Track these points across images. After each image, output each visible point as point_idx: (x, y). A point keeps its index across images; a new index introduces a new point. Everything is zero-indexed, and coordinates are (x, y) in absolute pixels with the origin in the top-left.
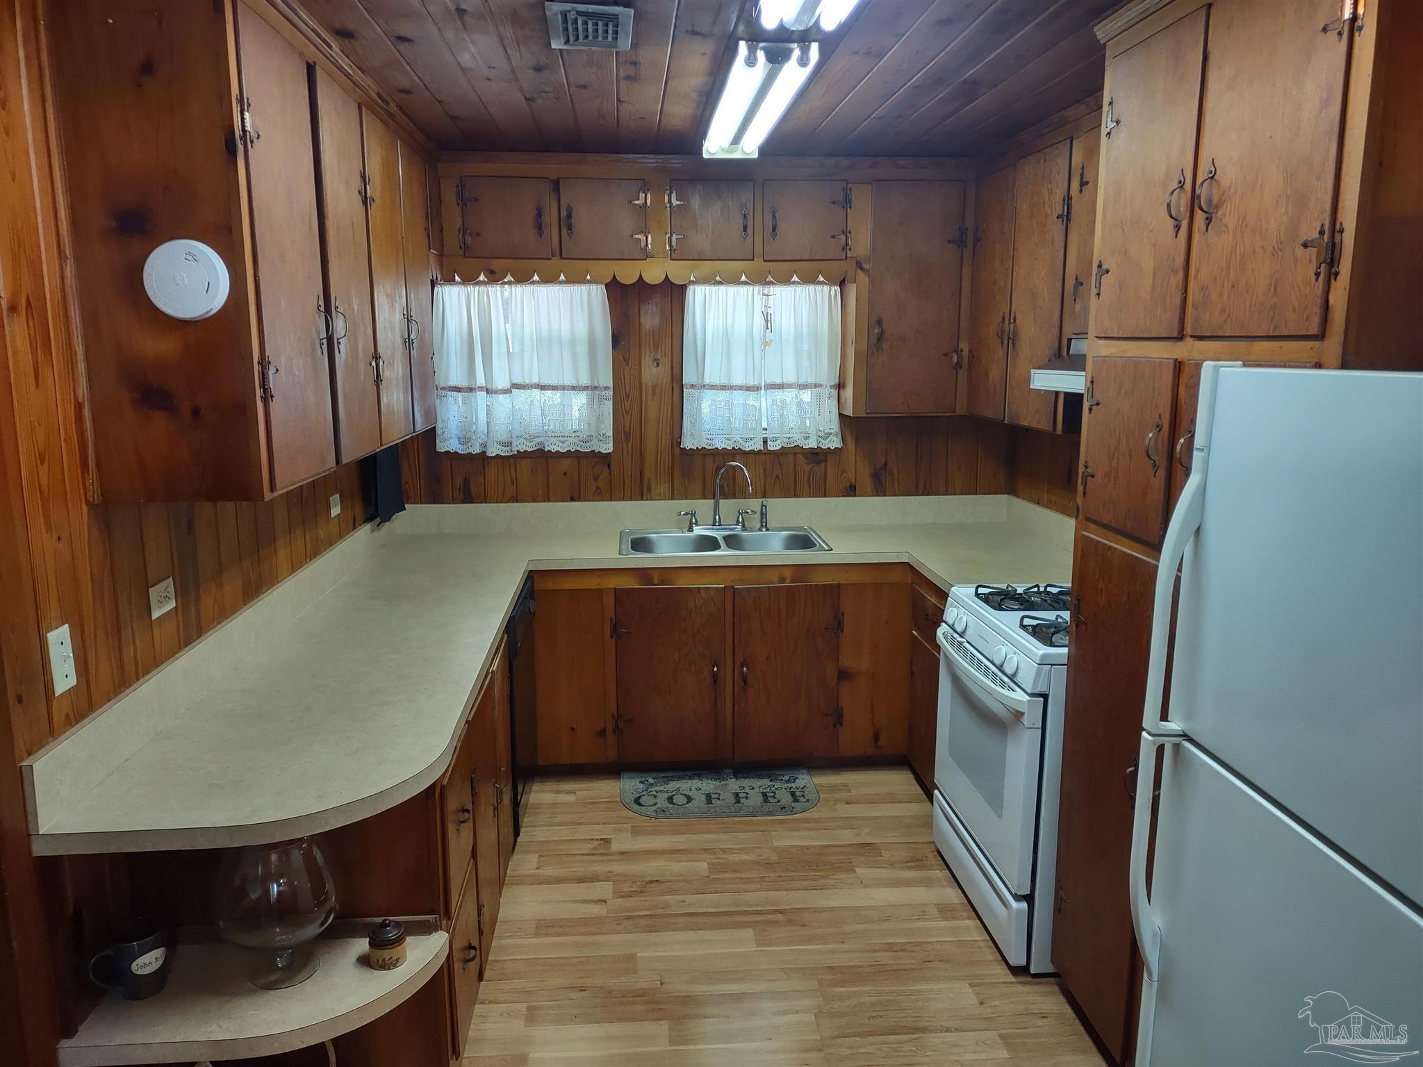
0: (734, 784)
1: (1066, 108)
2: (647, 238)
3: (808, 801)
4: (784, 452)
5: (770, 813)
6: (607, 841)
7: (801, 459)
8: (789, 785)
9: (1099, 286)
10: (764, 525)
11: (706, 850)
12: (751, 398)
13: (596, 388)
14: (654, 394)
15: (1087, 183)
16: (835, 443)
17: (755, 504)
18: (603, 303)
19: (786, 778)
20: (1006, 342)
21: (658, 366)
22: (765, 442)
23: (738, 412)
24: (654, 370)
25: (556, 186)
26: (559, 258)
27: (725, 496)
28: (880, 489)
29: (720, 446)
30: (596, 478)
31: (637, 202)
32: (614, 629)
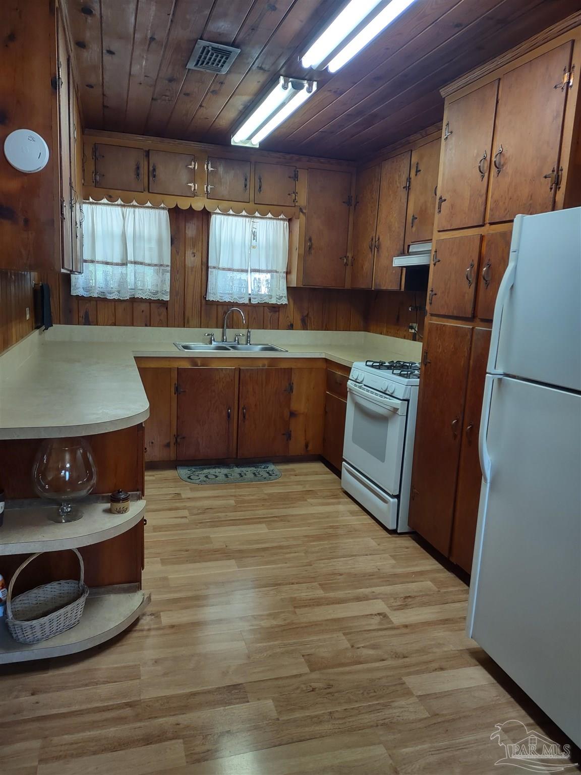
0: (237, 470)
1: (410, 135)
2: (195, 186)
3: (276, 475)
4: (258, 305)
5: (259, 480)
6: (179, 494)
7: (266, 309)
8: (265, 469)
9: (440, 207)
10: (248, 342)
11: (232, 496)
12: (243, 276)
13: (161, 265)
14: (192, 271)
15: (420, 171)
16: (284, 301)
17: (243, 331)
18: (167, 220)
19: (263, 467)
20: (373, 250)
21: (194, 256)
22: (250, 300)
23: (236, 282)
24: (193, 258)
25: (147, 154)
26: (147, 192)
27: (228, 327)
28: (305, 327)
29: (227, 300)
30: (159, 315)
31: (190, 167)
32: (177, 389)
